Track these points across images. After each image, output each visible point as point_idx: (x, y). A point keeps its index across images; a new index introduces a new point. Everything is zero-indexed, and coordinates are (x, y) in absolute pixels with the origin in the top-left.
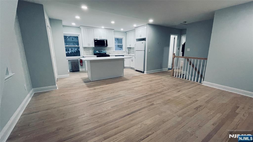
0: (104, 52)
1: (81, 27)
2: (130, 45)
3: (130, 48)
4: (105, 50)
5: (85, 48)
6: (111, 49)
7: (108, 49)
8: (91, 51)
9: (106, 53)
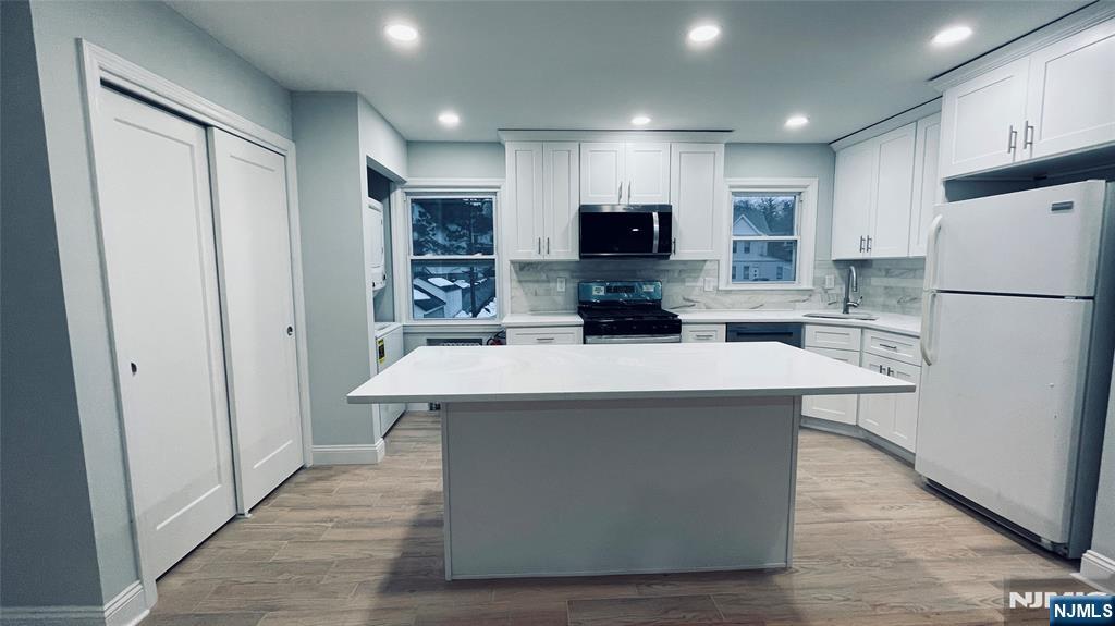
0: (649, 293)
1: (504, 137)
2: (865, 243)
3: (863, 264)
4: (651, 281)
5: (523, 268)
6: (701, 270)
7: (676, 275)
8: (561, 287)
9: (661, 303)
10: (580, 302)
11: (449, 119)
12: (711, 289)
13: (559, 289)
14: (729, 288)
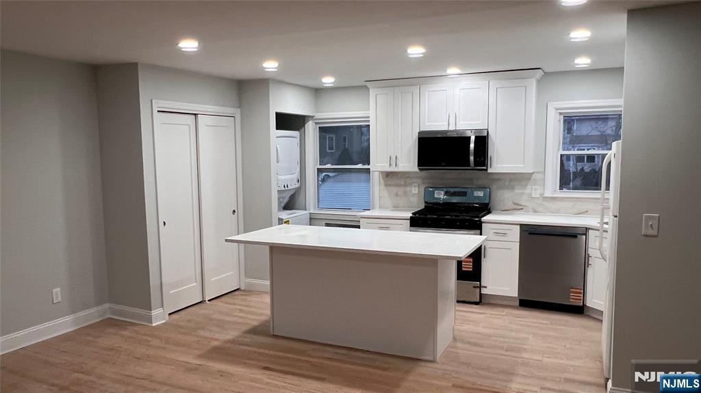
0: (478, 197)
4: (479, 188)
5: (388, 175)
6: (530, 179)
7: (507, 183)
8: (415, 190)
9: (490, 206)
10: (426, 202)
12: (538, 196)
13: (413, 192)
14: (555, 196)
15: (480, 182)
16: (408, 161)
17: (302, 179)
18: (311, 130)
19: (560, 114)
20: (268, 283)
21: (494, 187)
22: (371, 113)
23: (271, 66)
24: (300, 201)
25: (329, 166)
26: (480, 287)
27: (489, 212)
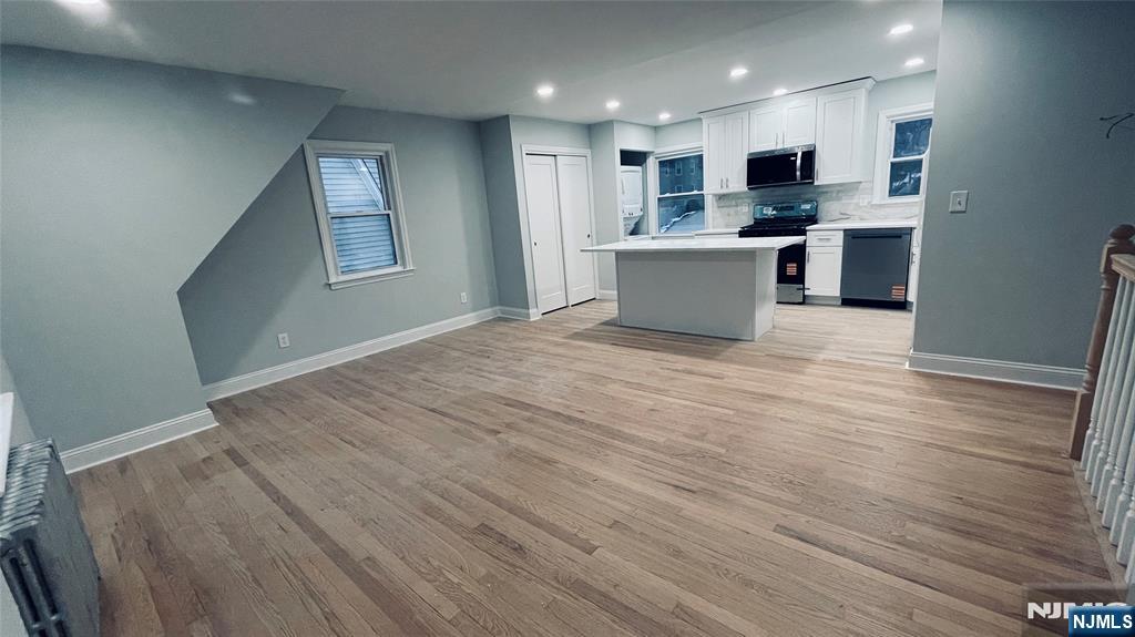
0: (805, 210)
1: (702, 117)
4: (808, 201)
5: (721, 197)
6: (856, 189)
7: (834, 195)
8: (745, 209)
9: (818, 216)
10: (755, 219)
11: (664, 117)
12: (865, 204)
13: (744, 211)
14: (883, 203)
15: (808, 196)
16: (738, 182)
17: (645, 208)
18: (652, 164)
19: (892, 122)
20: (616, 292)
21: (821, 199)
22: (704, 143)
23: (613, 105)
24: (643, 227)
25: (668, 195)
26: (804, 289)
27: (815, 222)
